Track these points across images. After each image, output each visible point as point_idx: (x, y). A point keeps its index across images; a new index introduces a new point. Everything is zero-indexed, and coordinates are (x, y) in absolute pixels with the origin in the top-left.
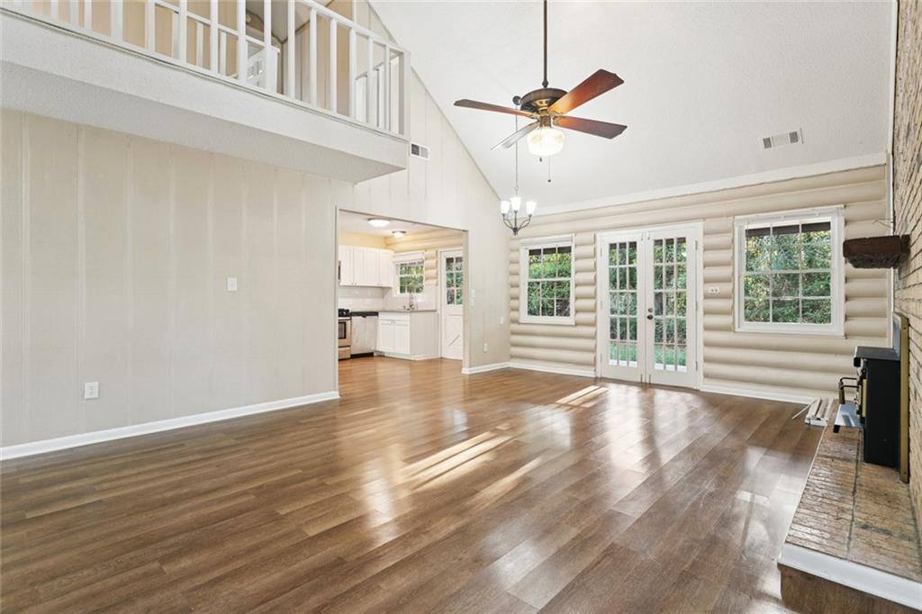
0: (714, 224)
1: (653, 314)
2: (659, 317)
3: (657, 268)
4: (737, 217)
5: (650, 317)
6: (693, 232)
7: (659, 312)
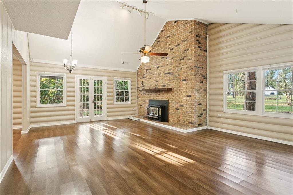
0: (110, 78)
1: (94, 101)
2: (95, 102)
3: (95, 88)
4: (114, 77)
5: (93, 102)
6: (105, 80)
7: (95, 100)
